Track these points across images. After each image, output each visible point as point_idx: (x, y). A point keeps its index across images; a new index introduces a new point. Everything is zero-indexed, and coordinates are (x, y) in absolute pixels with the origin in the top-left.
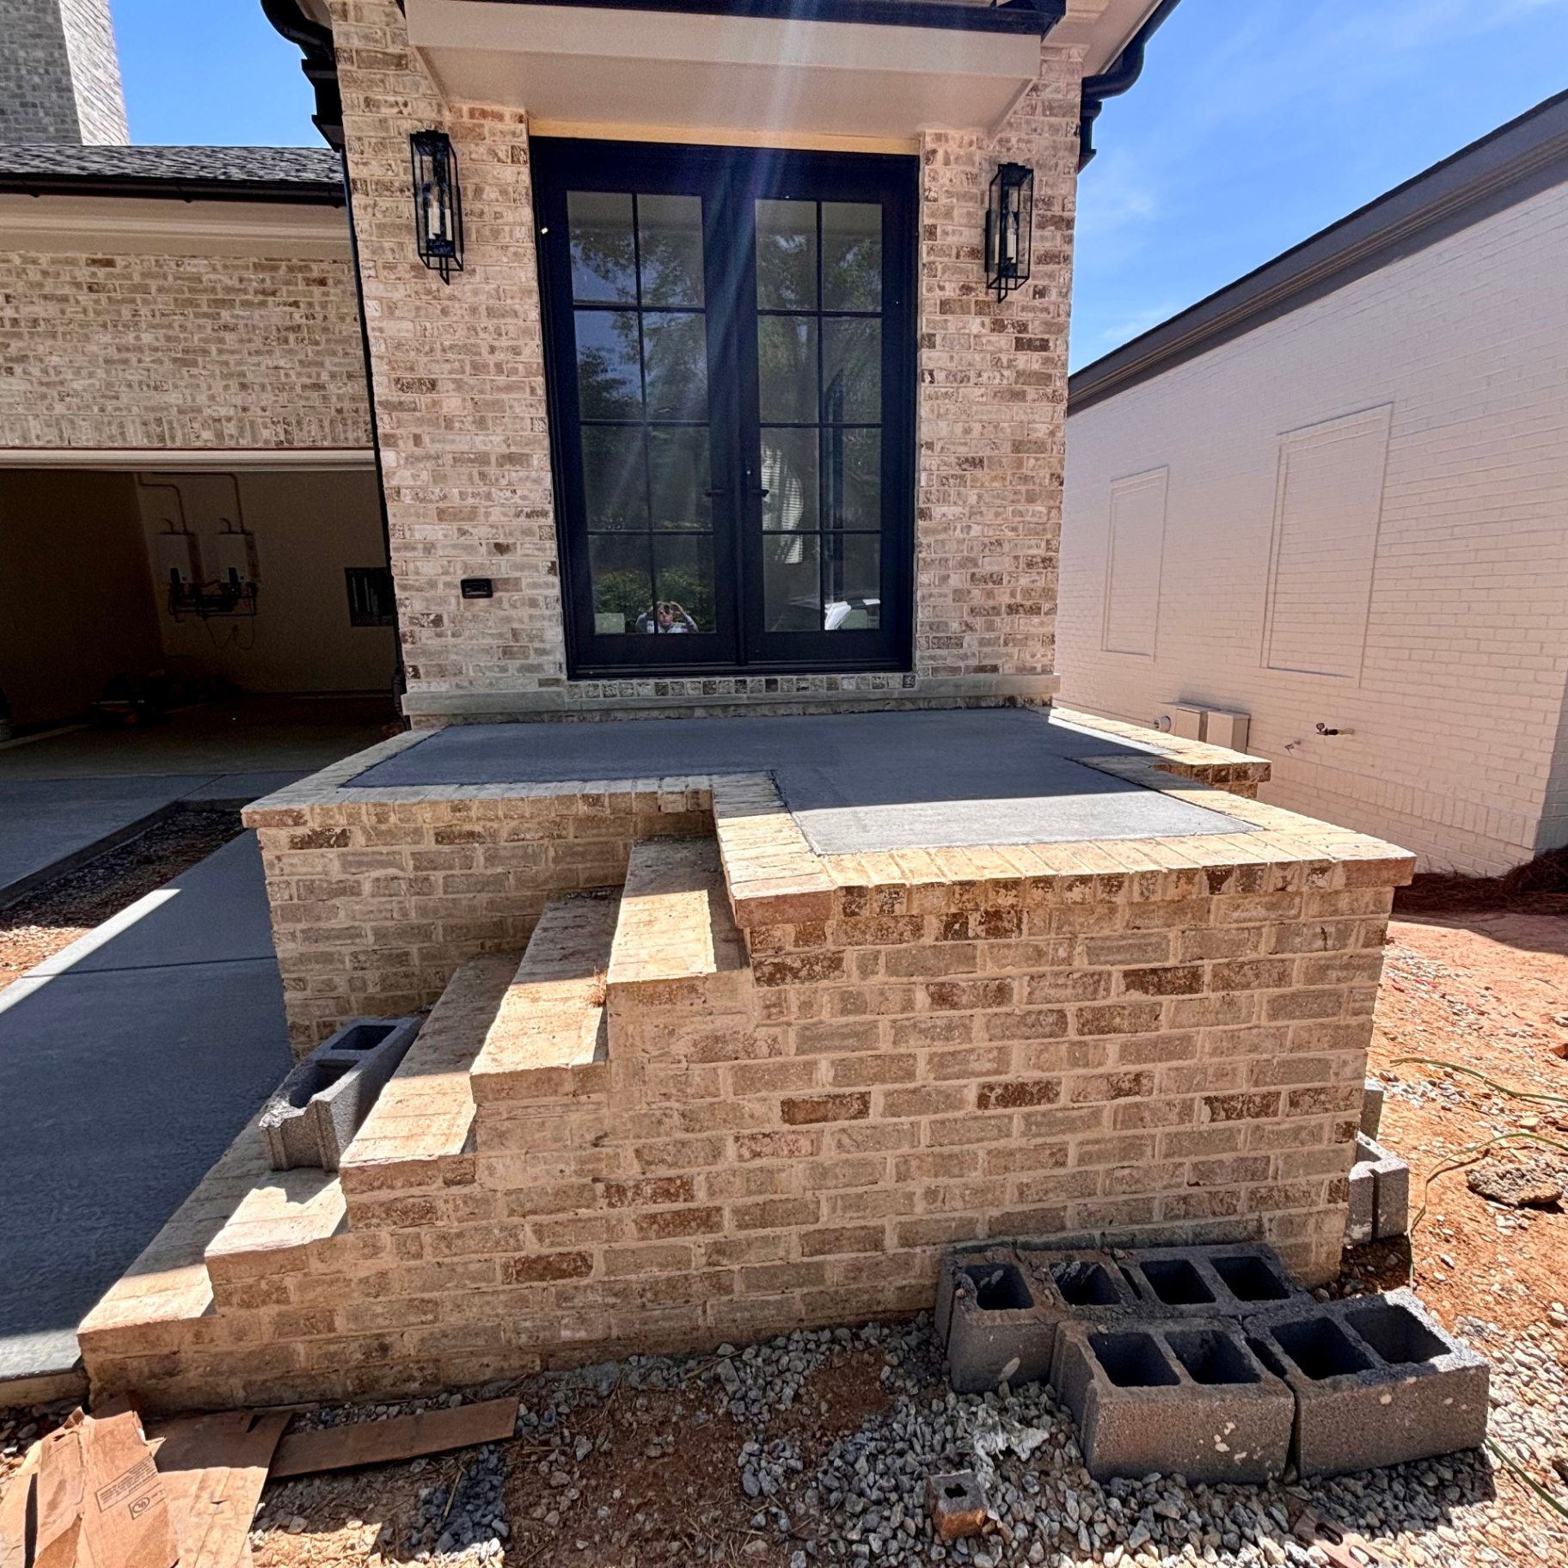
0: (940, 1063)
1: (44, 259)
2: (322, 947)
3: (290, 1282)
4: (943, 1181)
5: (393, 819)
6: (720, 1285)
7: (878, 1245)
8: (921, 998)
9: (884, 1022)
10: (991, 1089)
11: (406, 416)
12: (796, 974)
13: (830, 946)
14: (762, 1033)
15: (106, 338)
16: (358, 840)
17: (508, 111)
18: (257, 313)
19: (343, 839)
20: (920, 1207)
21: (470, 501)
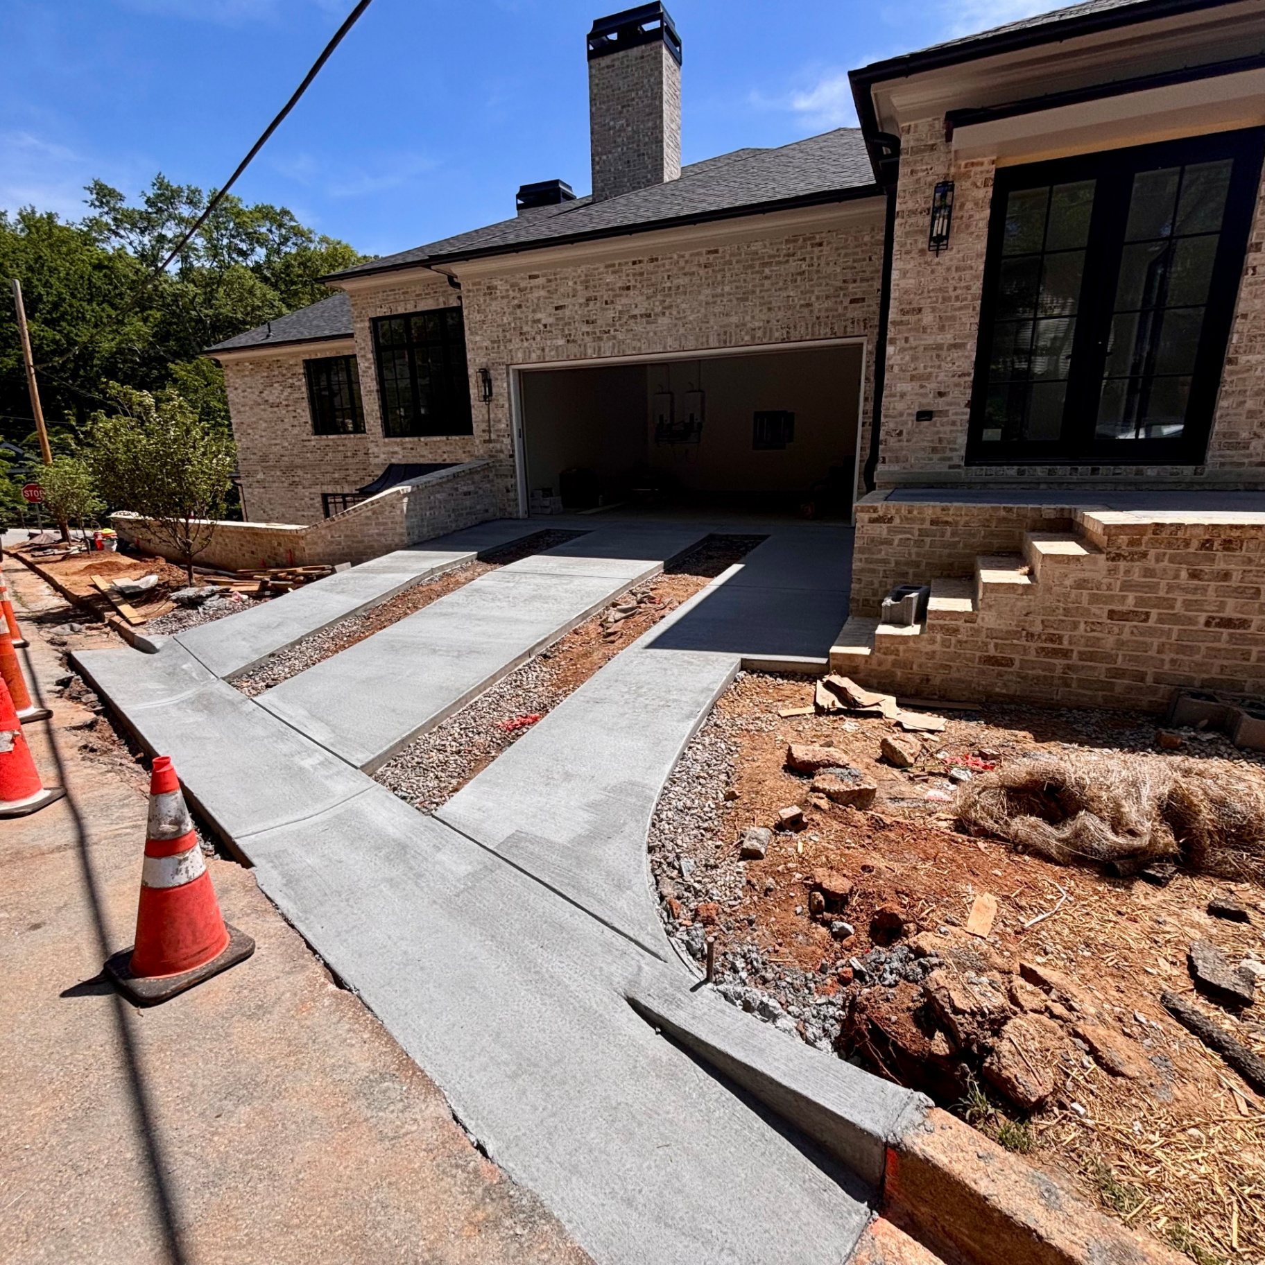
0: (1188, 604)
1: (687, 254)
2: (871, 566)
3: (901, 648)
4: (1181, 656)
5: (915, 512)
6: (1067, 684)
7: (1142, 680)
8: (1184, 574)
9: (1163, 583)
10: (1214, 618)
11: (904, 328)
12: (1125, 558)
13: (1143, 548)
14: (1105, 581)
15: (708, 291)
16: (897, 521)
17: (986, 160)
18: (783, 267)
19: (891, 520)
20: (1167, 666)
21: (929, 370)
